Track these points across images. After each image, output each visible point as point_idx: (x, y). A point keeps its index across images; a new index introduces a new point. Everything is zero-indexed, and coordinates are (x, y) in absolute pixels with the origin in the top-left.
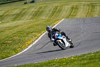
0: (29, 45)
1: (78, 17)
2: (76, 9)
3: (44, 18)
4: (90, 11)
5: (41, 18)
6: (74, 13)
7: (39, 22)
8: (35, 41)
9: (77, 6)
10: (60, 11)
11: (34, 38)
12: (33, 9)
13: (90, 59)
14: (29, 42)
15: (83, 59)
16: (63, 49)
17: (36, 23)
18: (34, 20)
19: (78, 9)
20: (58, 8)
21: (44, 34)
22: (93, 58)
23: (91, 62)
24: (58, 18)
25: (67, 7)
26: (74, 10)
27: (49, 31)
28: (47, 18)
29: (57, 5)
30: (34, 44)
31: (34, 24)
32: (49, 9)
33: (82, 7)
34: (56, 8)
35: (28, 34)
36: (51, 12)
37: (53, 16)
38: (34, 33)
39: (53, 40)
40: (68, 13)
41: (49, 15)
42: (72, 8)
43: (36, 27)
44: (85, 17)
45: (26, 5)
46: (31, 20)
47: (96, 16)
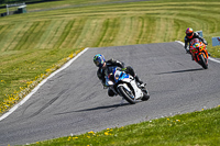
0: (11, 105)
1: (119, 43)
2: (114, 26)
3: (43, 46)
4: (144, 30)
5: (37, 46)
6: (110, 35)
7: (33, 56)
8: (24, 96)
9: (115, 20)
10: (79, 31)
11: (23, 91)
12: (20, 28)
13: (146, 135)
14: (11, 100)
15: (130, 136)
16: (131, 103)
17: (28, 58)
18: (23, 51)
19: (118, 26)
20: (75, 24)
21: (45, 81)
22: (152, 134)
23: (147, 142)
24: (74, 47)
25: (96, 23)
26: (109, 29)
27: (100, 66)
28: (51, 46)
29: (72, 18)
30: (22, 103)
31: (22, 59)
32: (56, 26)
33: (128, 21)
34: (71, 24)
35: (8, 81)
36: (59, 35)
37: (64, 43)
38: (21, 81)
39: (111, 83)
40: (96, 36)
41: (55, 40)
42: (107, 24)
43: (27, 65)
44: (134, 43)
45: (4, 18)
46: (16, 52)
47: (158, 41)
